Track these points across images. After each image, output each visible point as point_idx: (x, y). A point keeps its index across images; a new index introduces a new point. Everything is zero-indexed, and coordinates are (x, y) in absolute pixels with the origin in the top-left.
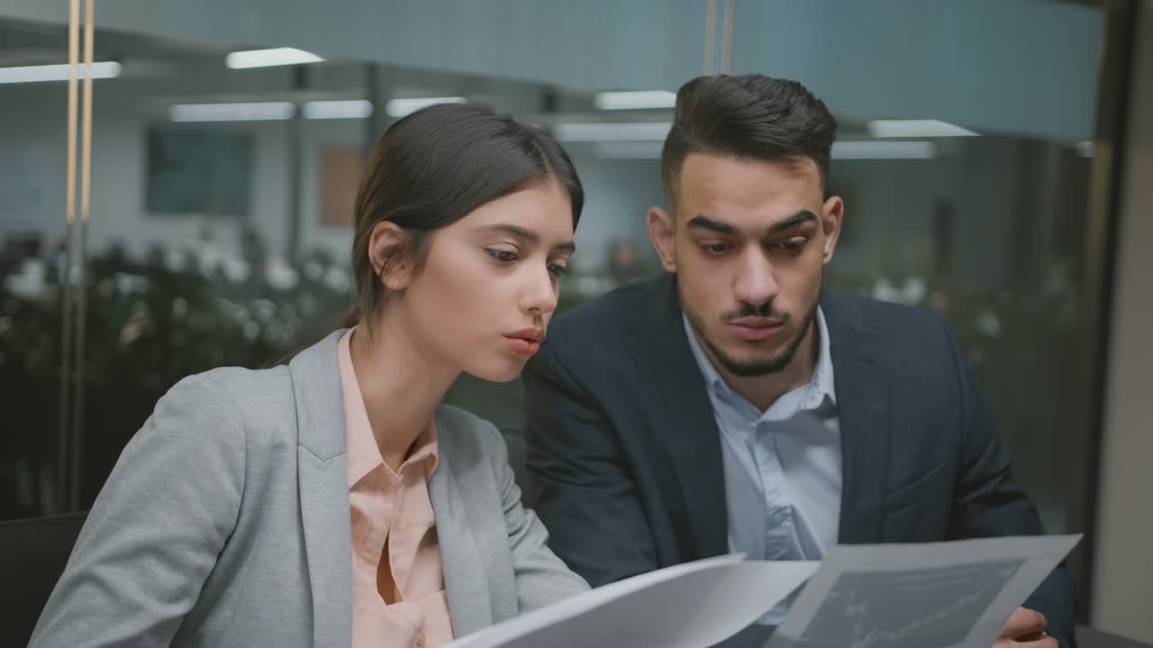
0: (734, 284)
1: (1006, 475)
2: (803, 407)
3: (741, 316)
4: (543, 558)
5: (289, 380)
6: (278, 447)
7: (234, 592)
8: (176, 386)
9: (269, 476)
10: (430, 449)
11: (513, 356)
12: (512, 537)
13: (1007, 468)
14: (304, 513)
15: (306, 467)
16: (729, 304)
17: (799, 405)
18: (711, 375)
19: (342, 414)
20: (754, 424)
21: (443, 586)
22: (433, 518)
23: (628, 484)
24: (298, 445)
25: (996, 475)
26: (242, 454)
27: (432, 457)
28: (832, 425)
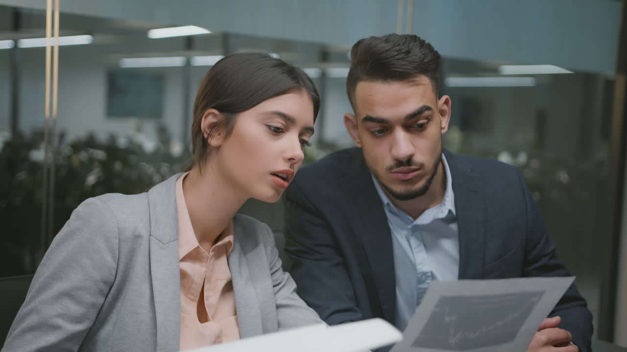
0: (391, 150)
1: (553, 255)
2: (436, 217)
3: (397, 168)
4: (292, 299)
5: (147, 200)
6: (137, 237)
7: (113, 317)
8: (82, 204)
9: (132, 252)
10: (229, 238)
11: (276, 188)
12: (275, 288)
13: (554, 250)
14: (153, 273)
15: (154, 248)
16: (389, 162)
17: (435, 216)
18: (385, 200)
19: (176, 220)
20: (410, 226)
21: (235, 314)
22: (230, 275)
23: (339, 259)
24: (150, 236)
25: (548, 255)
26: (117, 241)
27: (230, 242)
28: (454, 227)
